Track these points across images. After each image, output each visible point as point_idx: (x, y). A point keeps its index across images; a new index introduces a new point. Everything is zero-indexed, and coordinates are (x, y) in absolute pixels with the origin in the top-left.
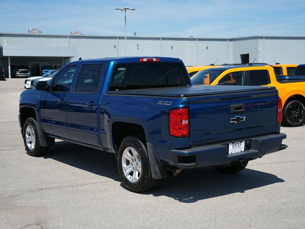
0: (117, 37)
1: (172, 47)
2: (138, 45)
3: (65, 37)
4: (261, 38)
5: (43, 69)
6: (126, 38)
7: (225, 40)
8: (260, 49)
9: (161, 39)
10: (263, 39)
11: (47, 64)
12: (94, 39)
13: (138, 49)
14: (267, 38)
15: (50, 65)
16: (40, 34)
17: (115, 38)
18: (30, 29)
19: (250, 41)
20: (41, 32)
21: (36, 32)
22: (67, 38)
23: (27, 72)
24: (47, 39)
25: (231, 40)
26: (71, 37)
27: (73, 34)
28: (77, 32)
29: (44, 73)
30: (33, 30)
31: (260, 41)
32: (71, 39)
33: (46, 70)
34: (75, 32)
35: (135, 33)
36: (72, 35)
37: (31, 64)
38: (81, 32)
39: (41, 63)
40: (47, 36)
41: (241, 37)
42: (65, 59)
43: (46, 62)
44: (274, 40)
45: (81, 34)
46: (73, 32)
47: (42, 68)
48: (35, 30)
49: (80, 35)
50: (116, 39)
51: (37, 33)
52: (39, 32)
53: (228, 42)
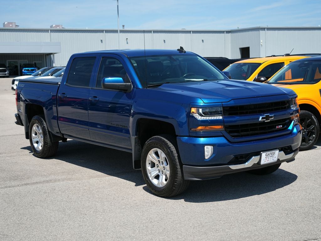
0: (103, 31)
1: (164, 41)
2: (127, 39)
3: (46, 31)
4: (263, 29)
5: (22, 67)
6: (119, 31)
7: (222, 32)
8: (262, 41)
9: (152, 32)
10: (265, 30)
11: (27, 62)
12: (78, 32)
13: (127, 43)
14: (269, 29)
15: (30, 63)
16: (17, 28)
17: (102, 31)
18: (6, 23)
19: (250, 33)
20: (18, 26)
21: (12, 26)
22: (48, 32)
23: (5, 71)
24: (26, 33)
25: (228, 32)
26: (53, 31)
27: (53, 27)
28: (58, 26)
29: (24, 71)
30: (9, 23)
31: (262, 32)
32: (52, 34)
33: (26, 69)
34: (56, 25)
35: (123, 26)
36: (52, 29)
37: (8, 62)
38: (62, 25)
39: (19, 61)
40: (26, 30)
41: (239, 28)
42: (47, 56)
43: (26, 59)
44: (277, 32)
45: (63, 28)
46: (54, 26)
47: (20, 66)
48: (11, 23)
49: (61, 28)
50: (103, 33)
51: (14, 27)
52: (16, 26)
53: (225, 34)
